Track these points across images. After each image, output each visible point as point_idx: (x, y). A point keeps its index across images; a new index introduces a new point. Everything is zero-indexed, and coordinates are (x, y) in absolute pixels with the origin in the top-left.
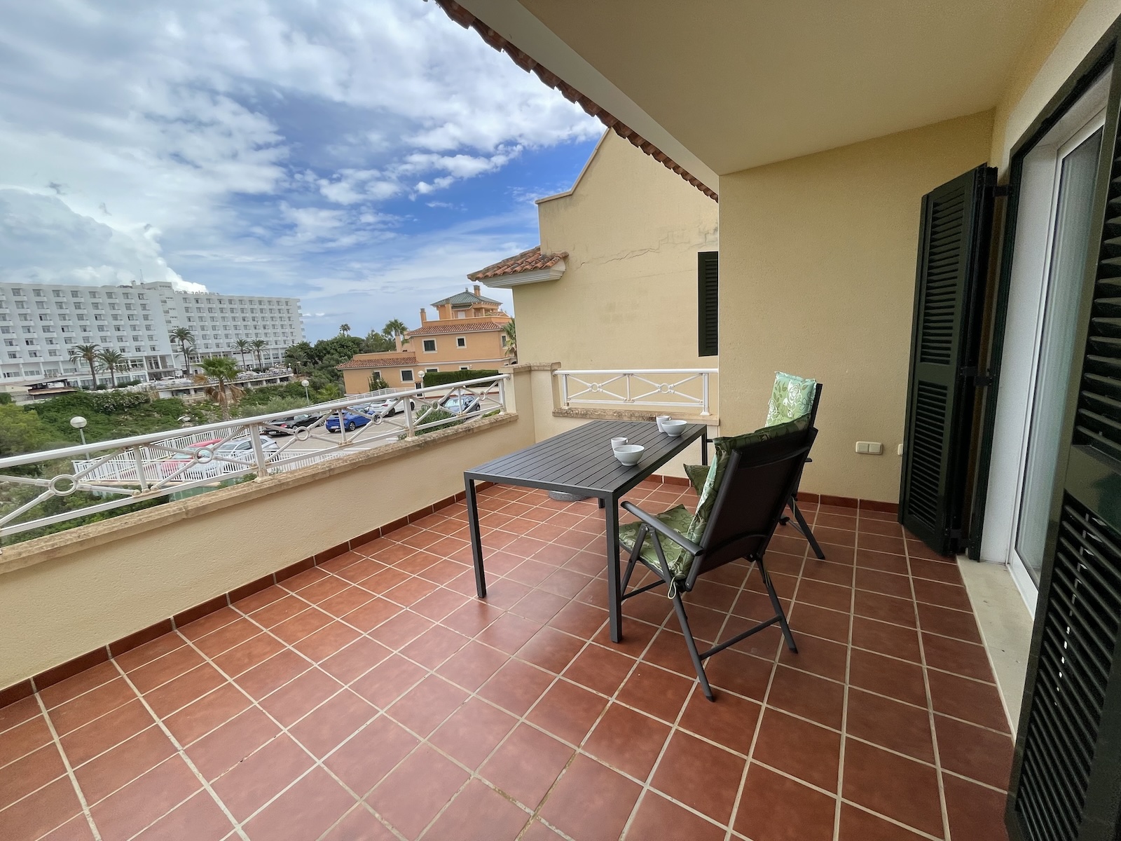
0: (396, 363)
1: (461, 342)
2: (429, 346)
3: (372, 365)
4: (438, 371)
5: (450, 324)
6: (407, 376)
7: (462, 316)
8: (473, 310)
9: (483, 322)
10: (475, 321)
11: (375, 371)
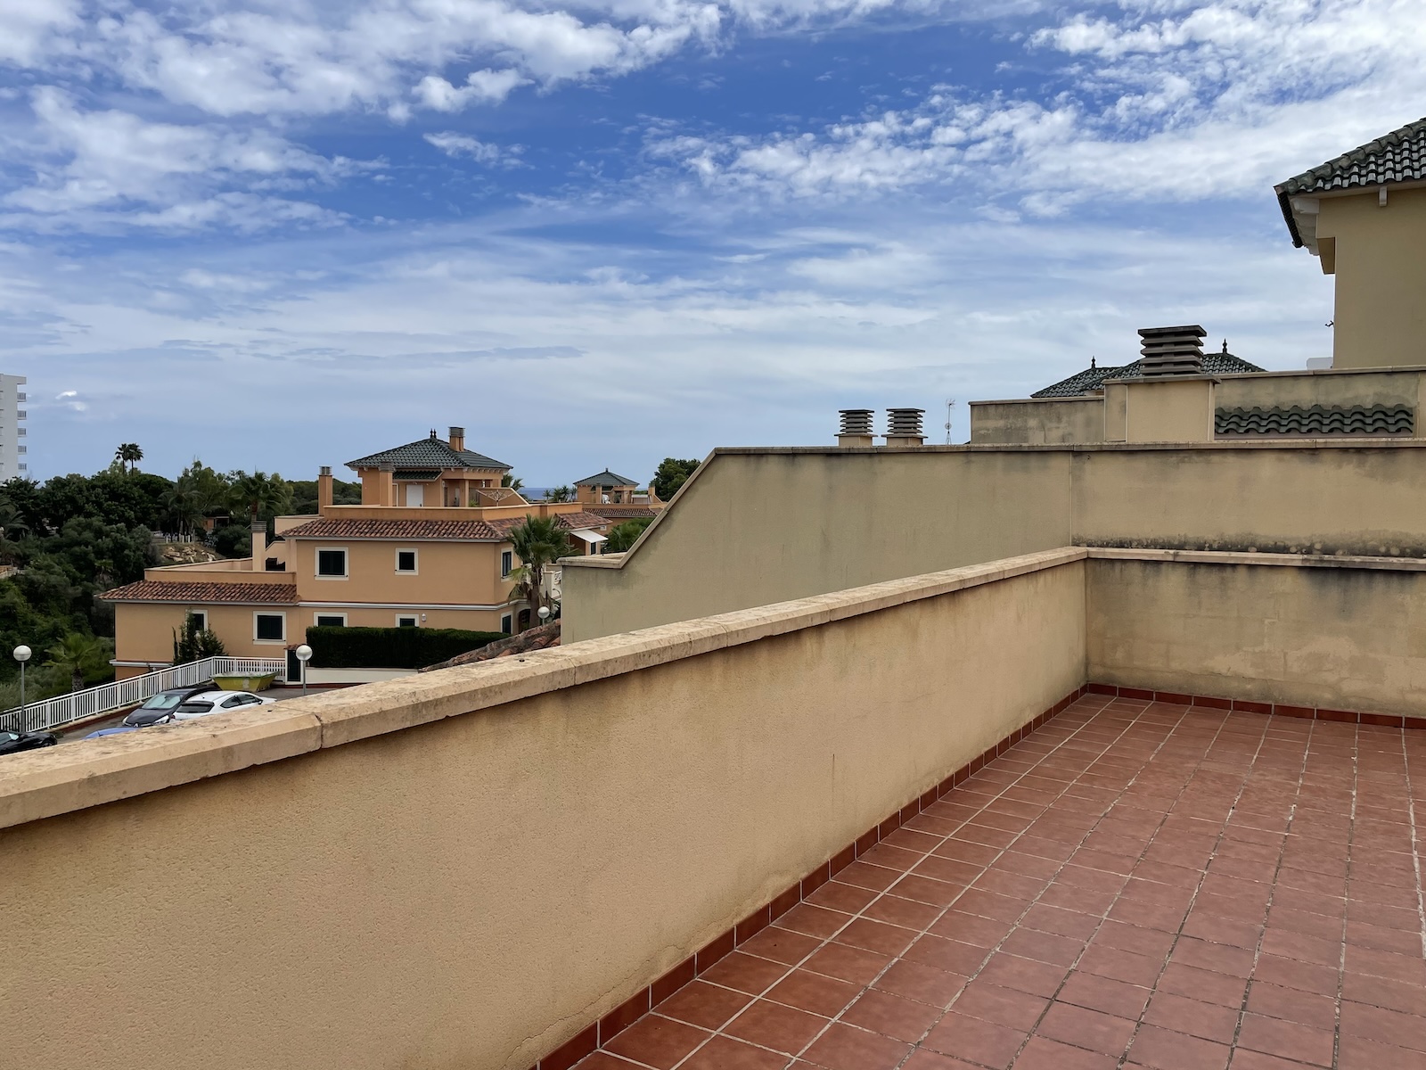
0: (246, 594)
1: (407, 562)
2: (332, 564)
3: (188, 598)
4: (346, 625)
5: (387, 516)
6: (270, 628)
7: (415, 499)
8: (443, 485)
9: (464, 518)
10: (445, 517)
11: (197, 612)
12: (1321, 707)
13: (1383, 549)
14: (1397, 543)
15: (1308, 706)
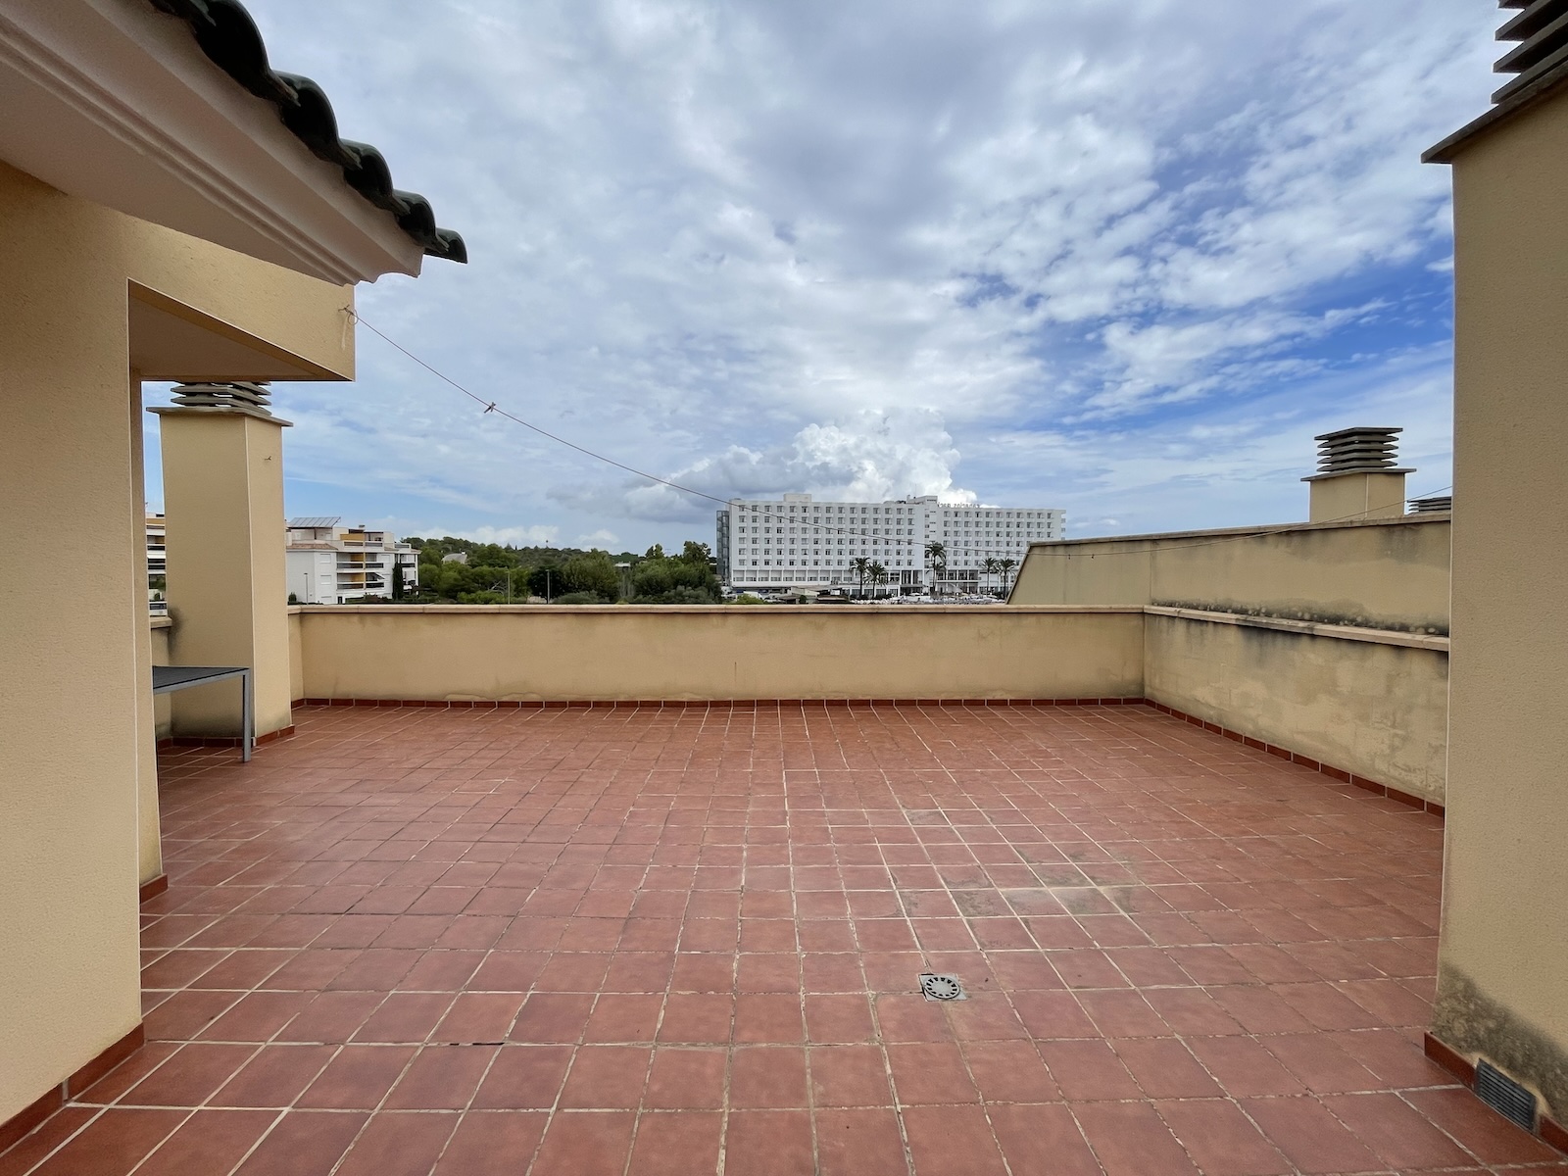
12: (1248, 735)
13: (1300, 615)
14: (1309, 609)
15: (1240, 733)
